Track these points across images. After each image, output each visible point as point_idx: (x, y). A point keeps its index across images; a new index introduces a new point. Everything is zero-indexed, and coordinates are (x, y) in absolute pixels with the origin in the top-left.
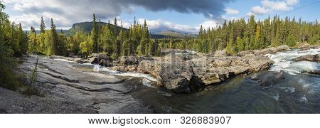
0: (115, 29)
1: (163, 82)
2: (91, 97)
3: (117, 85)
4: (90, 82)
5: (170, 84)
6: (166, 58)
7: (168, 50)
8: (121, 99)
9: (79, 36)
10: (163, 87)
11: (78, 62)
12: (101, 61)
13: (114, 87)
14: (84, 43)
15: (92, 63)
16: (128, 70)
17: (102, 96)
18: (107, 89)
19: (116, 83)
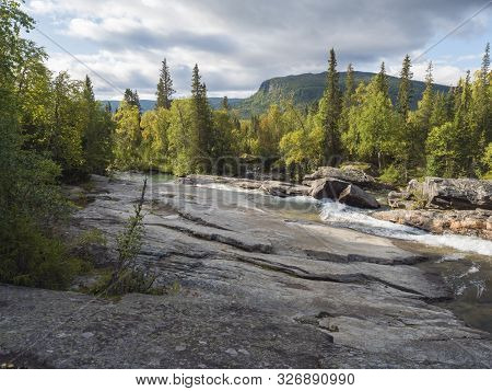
0: (403, 92)
2: (310, 294)
3: (396, 268)
4: (310, 254)
9: (278, 115)
11: (274, 192)
12: (348, 190)
13: (387, 272)
14: (295, 136)
15: (319, 196)
16: (446, 226)
17: (347, 295)
19: (396, 262)
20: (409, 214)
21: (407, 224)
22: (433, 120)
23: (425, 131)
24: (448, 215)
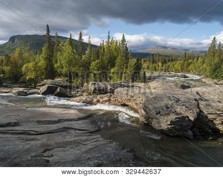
0: (80, 47)
1: (148, 118)
2: (39, 142)
3: (79, 122)
4: (39, 122)
5: (159, 123)
6: (153, 84)
7: (156, 74)
8: (87, 140)
9: (21, 54)
10: (147, 126)
11: (19, 93)
12: (58, 90)
13: (76, 125)
14: (31, 65)
15: (43, 94)
16: (98, 101)
17: (58, 138)
18: (66, 129)
19: (79, 119)
20: (84, 98)
21: (84, 102)
22: (92, 59)
23: (89, 64)
24: (99, 97)
